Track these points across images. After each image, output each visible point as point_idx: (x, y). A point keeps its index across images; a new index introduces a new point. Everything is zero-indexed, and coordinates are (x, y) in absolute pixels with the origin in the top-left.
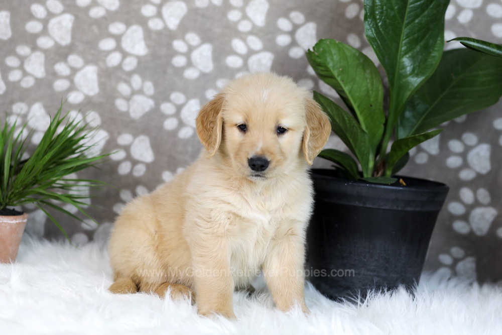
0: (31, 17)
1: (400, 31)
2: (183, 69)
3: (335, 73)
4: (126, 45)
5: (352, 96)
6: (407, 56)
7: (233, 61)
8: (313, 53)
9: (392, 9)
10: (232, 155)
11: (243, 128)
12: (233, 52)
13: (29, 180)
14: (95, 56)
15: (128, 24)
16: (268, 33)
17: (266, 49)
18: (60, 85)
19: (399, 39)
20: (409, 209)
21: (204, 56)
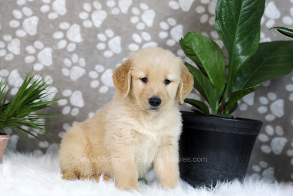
0: (13, 18)
1: (236, 28)
2: (103, 51)
3: (197, 53)
4: (70, 36)
5: (206, 67)
6: (239, 43)
7: (133, 47)
8: (184, 40)
9: (232, 15)
10: (137, 97)
11: (145, 80)
12: (133, 42)
13: (11, 114)
14: (50, 42)
15: (71, 23)
16: (154, 31)
17: (153, 40)
18: (29, 59)
19: (235, 33)
20: (241, 133)
21: (116, 43)
